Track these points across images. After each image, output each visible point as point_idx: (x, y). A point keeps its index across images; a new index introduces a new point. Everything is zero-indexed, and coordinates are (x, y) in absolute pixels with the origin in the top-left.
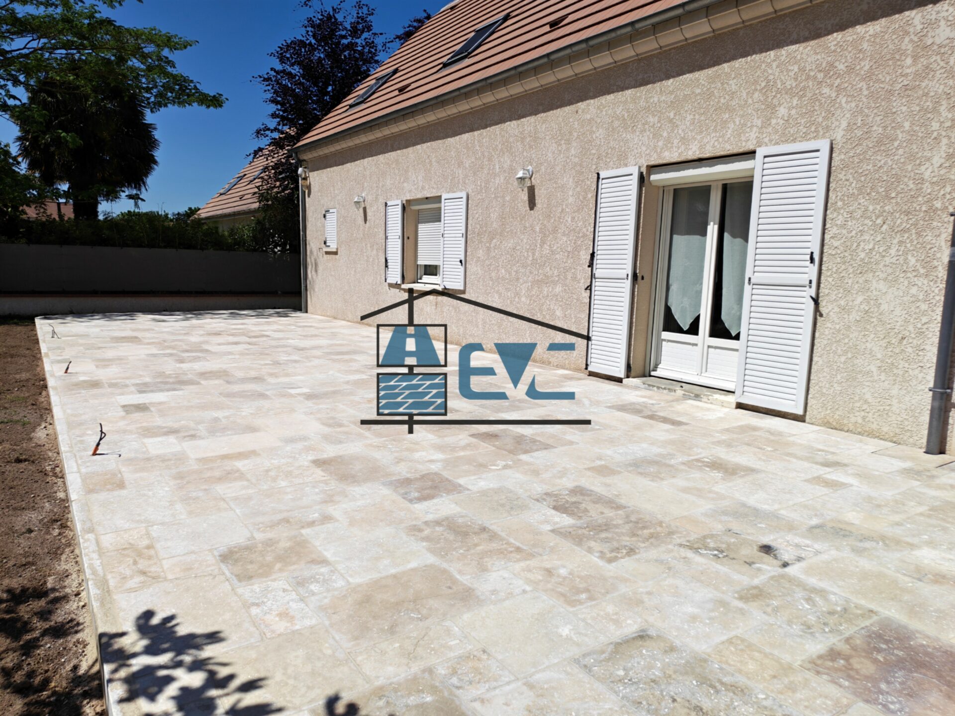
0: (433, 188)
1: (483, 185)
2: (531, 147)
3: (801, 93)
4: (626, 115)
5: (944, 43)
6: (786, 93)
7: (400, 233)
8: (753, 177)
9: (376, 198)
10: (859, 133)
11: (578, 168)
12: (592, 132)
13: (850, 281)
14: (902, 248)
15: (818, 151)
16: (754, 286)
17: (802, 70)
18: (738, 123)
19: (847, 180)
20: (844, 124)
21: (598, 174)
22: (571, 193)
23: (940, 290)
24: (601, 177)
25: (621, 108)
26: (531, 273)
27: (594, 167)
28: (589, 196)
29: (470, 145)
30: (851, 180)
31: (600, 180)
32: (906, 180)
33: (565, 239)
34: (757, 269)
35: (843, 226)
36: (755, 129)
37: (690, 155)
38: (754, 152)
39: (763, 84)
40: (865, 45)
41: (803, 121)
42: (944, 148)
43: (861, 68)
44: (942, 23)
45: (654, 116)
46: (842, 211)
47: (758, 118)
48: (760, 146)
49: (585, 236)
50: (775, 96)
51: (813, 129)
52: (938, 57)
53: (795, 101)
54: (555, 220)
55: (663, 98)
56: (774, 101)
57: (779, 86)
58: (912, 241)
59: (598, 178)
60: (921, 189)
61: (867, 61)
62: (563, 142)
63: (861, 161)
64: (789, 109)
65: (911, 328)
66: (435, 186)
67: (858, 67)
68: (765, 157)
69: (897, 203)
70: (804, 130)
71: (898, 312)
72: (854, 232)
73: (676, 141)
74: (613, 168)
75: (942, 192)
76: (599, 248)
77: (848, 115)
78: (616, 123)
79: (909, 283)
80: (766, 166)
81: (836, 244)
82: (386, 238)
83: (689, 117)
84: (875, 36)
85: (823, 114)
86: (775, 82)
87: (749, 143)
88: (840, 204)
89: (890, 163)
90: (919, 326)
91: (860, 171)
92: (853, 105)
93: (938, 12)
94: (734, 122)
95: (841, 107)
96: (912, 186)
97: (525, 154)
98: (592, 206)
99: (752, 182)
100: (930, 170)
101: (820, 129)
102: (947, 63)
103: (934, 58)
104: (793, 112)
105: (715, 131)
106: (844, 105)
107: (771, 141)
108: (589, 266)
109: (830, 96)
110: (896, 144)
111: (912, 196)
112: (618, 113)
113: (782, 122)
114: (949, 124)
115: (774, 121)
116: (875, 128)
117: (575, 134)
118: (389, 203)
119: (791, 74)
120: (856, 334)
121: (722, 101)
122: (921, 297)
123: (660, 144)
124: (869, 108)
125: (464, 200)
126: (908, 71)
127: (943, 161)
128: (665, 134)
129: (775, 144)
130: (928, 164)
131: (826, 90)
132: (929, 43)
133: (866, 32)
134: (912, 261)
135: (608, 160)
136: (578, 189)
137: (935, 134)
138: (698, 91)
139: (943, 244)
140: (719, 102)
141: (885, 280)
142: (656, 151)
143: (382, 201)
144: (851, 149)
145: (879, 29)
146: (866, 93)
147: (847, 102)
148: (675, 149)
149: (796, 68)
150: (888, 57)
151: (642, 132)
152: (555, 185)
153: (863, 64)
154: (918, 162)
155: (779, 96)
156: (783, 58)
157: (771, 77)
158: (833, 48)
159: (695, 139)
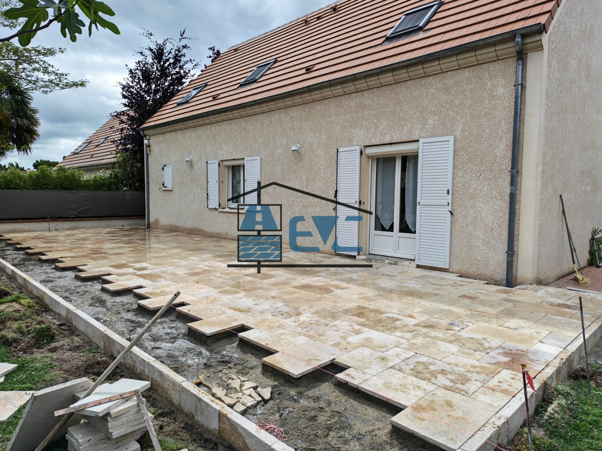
0: (238, 154)
1: (270, 153)
2: (298, 134)
3: (439, 113)
4: (351, 120)
5: (501, 95)
6: (432, 113)
7: (217, 179)
8: (418, 152)
9: (200, 159)
10: (467, 133)
11: (326, 146)
12: (333, 128)
13: (467, 203)
14: (490, 187)
15: (448, 141)
16: (422, 206)
17: (439, 102)
18: (409, 126)
19: (463, 155)
20: (460, 129)
21: (338, 149)
22: (322, 159)
23: (507, 206)
24: (339, 151)
25: (348, 116)
26: (301, 201)
27: (335, 146)
28: (333, 161)
29: (261, 131)
30: (465, 155)
31: (339, 153)
32: (489, 155)
33: (320, 183)
34: (422, 198)
35: (462, 177)
36: (418, 130)
37: (386, 141)
38: (418, 141)
39: (421, 108)
40: (467, 93)
41: (441, 127)
42: (504, 141)
43: (466, 103)
44: (500, 86)
45: (366, 121)
46: (461, 170)
47: (419, 124)
48: (420, 138)
49: (331, 181)
50: (427, 114)
51: (445, 131)
52: (499, 101)
53: (436, 118)
54: (314, 173)
55: (371, 112)
56: (427, 117)
57: (428, 110)
58: (493, 184)
59: (338, 152)
60: (496, 160)
61: (469, 101)
62: (317, 132)
63: (469, 146)
64: (434, 121)
65: (496, 224)
66: (240, 153)
67: (465, 103)
68: (423, 143)
69: (486, 167)
70: (442, 131)
71: (489, 217)
72: (467, 180)
73: (378, 134)
74: (345, 147)
75: (505, 162)
76: (340, 187)
77: (461, 125)
78: (346, 124)
79: (494, 203)
80: (424, 148)
81: (459, 185)
82: (208, 182)
83: (385, 123)
84: (472, 89)
85: (450, 124)
86: (427, 108)
87: (415, 136)
88: (460, 166)
89: (482, 148)
90: (499, 223)
91: (468, 151)
92: (464, 120)
93: (498, 81)
94: (407, 126)
95: (458, 121)
96: (492, 158)
97: (295, 137)
98: (335, 165)
99: (418, 155)
100: (499, 151)
101: (449, 131)
102: (503, 104)
103: (497, 101)
104: (436, 122)
105: (398, 129)
106: (459, 120)
107: (426, 136)
108: (335, 197)
109: (453, 116)
110: (484, 139)
111: (492, 163)
112: (347, 118)
113: (431, 127)
114: (505, 131)
115: (427, 126)
116: (474, 131)
117: (324, 128)
118: (209, 162)
119: (434, 104)
120: (471, 228)
121: (401, 115)
122: (499, 210)
123: (370, 135)
124: (471, 122)
125: (259, 161)
126: (487, 106)
127: (504, 147)
128: (372, 130)
129: (428, 138)
130: (498, 149)
131: (451, 113)
132: (495, 94)
133: (467, 87)
134: (494, 193)
135: (343, 142)
136: (327, 157)
137: (500, 135)
138: (388, 110)
139: (507, 185)
140: (399, 116)
141: (482, 202)
142: (368, 139)
143: (204, 160)
144: (464, 141)
145: (473, 86)
146: (469, 115)
147: (461, 119)
148: (378, 138)
149: (436, 102)
150: (478, 99)
151: (361, 128)
152: (313, 155)
153: (467, 101)
154: (494, 147)
155: (429, 114)
156: (430, 96)
157: (424, 105)
158: (453, 93)
159: (388, 133)
